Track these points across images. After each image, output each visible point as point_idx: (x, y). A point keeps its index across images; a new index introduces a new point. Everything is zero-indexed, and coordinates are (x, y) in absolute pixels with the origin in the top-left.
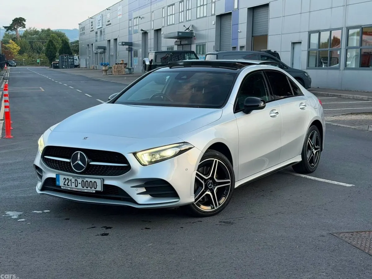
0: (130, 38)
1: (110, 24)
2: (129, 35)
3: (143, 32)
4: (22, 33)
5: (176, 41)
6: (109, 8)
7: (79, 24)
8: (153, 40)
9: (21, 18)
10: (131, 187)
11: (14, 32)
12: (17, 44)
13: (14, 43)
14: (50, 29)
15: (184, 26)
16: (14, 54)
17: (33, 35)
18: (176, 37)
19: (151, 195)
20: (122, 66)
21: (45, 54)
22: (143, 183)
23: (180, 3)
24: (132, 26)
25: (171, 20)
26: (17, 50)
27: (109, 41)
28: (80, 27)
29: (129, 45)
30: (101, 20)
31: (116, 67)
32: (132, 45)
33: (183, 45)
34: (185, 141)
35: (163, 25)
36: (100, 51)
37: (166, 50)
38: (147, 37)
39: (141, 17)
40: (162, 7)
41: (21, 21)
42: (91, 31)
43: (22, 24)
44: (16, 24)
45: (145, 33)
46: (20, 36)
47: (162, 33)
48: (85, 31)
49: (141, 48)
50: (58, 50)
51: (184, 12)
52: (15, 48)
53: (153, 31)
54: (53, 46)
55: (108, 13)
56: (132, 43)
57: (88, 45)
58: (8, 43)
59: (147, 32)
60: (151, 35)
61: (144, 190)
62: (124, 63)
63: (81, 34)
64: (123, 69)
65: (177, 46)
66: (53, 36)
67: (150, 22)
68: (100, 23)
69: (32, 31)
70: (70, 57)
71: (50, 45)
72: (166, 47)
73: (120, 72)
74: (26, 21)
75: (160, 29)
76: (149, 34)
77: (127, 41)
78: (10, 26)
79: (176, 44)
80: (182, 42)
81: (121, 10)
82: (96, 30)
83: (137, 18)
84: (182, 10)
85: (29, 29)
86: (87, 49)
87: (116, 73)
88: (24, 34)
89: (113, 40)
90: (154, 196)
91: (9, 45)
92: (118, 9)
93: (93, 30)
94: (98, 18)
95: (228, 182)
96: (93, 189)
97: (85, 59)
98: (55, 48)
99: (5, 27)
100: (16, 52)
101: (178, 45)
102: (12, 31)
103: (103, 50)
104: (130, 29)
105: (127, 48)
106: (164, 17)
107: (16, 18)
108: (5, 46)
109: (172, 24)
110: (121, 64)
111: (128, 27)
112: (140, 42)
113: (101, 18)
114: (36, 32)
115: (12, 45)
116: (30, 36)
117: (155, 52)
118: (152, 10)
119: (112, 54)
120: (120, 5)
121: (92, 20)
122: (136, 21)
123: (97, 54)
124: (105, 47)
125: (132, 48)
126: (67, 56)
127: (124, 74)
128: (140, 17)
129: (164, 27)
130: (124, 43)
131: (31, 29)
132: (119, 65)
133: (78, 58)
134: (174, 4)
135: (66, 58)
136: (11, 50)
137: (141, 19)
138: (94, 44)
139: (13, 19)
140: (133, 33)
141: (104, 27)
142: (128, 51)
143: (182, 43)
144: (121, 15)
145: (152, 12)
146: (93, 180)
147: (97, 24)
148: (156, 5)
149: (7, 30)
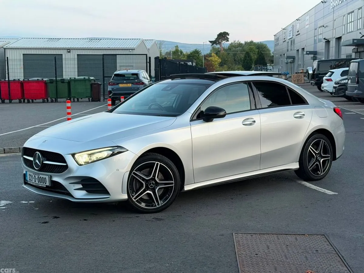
0: (315, 47)
1: (299, 34)
2: (314, 44)
3: (326, 40)
4: (227, 46)
5: (354, 48)
6: (299, 18)
7: (274, 35)
8: (334, 49)
9: (225, 32)
10: (69, 183)
11: (218, 46)
12: (219, 57)
13: (216, 56)
14: (253, 41)
15: (360, 33)
16: (215, 66)
17: (237, 48)
18: (351, 44)
19: (87, 191)
20: (301, 75)
21: (242, 65)
22: (80, 181)
23: (358, 10)
24: (317, 35)
25: (351, 27)
26: (219, 62)
27: (298, 50)
28: (276, 38)
29: (314, 54)
30: (292, 30)
31: (295, 75)
32: (316, 54)
33: (360, 52)
34: (119, 145)
35: (343, 33)
36: (289, 60)
37: (346, 58)
38: (330, 45)
39: (325, 26)
40: (343, 14)
41: (225, 35)
42: (284, 42)
43: (226, 38)
44: (220, 38)
45: (328, 42)
46: (224, 49)
47: (342, 40)
48: (279, 42)
49: (324, 56)
50: (254, 62)
51: (362, 18)
52: (217, 60)
53: (335, 39)
54: (250, 58)
55: (298, 24)
56: (316, 51)
57: (281, 55)
58: (211, 56)
59: (329, 40)
60: (333, 43)
61: (81, 186)
62: (304, 72)
63: (275, 44)
64: (302, 78)
65: (354, 53)
66: (251, 48)
67: (332, 30)
68: (291, 33)
69: (236, 44)
70: (264, 68)
71: (246, 57)
72: (346, 55)
73: (299, 80)
74: (229, 35)
75: (341, 37)
76: (331, 42)
77: (312, 50)
78: (215, 40)
79: (353, 51)
80: (358, 49)
81: (309, 20)
82: (287, 41)
83: (321, 27)
84: (361, 17)
85: (234, 42)
86: (280, 59)
87: (295, 81)
88: (228, 47)
89: (301, 49)
90: (89, 192)
91: (212, 58)
92: (306, 19)
93: (285, 41)
94: (290, 29)
95: (172, 183)
96: (44, 184)
97: (278, 69)
98: (251, 60)
99: (211, 42)
100: (217, 64)
101: (356, 53)
102: (216, 45)
103: (292, 60)
104: (316, 38)
105: (311, 57)
106: (344, 25)
107: (221, 33)
108: (208, 59)
109: (351, 32)
110: (301, 73)
111: (314, 36)
112: (324, 51)
113: (292, 29)
114: (240, 45)
115: (214, 58)
116: (234, 49)
117: (318, 61)
118: (334, 19)
119: (300, 63)
120: (307, 15)
121: (284, 31)
122: (320, 30)
123: (287, 64)
124: (294, 57)
125: (316, 57)
126: (261, 67)
127: (303, 83)
128: (323, 26)
129: (344, 34)
130: (308, 52)
131: (236, 42)
132: (299, 74)
133: (273, 68)
134: (353, 12)
135: (260, 69)
136: (213, 62)
137: (325, 28)
138: (285, 54)
139: (218, 34)
140: (318, 42)
141: (294, 37)
142: (313, 60)
143: (358, 51)
144: (308, 24)
145: (334, 21)
146: (44, 177)
147: (288, 35)
148: (338, 13)
149: (213, 44)
